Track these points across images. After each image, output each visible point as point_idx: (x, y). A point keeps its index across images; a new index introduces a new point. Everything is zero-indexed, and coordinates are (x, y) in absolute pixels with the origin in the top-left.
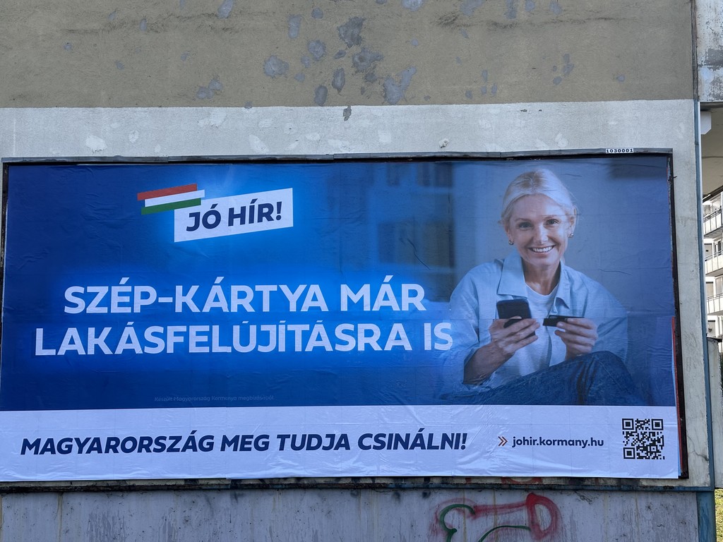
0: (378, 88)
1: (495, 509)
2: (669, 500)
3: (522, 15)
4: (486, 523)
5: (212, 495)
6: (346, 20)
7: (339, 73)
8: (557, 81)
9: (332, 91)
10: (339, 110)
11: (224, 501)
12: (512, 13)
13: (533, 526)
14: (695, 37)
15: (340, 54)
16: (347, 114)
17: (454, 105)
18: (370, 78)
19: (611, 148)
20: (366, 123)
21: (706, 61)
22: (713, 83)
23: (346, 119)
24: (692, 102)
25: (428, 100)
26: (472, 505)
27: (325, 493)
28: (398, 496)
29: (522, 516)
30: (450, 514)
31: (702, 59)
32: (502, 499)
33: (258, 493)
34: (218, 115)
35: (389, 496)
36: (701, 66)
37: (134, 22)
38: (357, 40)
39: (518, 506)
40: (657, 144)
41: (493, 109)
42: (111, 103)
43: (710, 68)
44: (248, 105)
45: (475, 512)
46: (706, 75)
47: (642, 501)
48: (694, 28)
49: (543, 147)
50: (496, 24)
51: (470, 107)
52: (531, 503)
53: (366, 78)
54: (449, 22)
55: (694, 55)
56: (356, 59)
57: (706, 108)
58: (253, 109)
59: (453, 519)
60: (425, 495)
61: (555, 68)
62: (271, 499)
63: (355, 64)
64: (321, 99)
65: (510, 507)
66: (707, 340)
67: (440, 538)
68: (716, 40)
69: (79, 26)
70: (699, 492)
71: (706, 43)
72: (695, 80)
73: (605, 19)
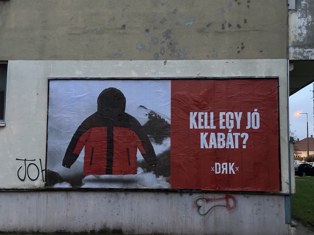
0: (176, 54)
1: (215, 200)
2: (276, 198)
3: (227, 28)
4: (212, 204)
5: (118, 193)
6: (165, 30)
7: (163, 49)
8: (239, 52)
9: (160, 55)
10: (162, 62)
11: (122, 195)
12: (223, 28)
13: (228, 206)
14: (288, 37)
15: (163, 42)
16: (165, 63)
17: (203, 61)
18: (173, 51)
19: (257, 75)
20: (172, 66)
21: (292, 45)
22: (294, 53)
23: (165, 65)
24: (286, 60)
25: (193, 58)
26: (207, 198)
27: (157, 194)
28: (181, 195)
29: (224, 202)
30: (200, 201)
31: (290, 44)
32: (217, 196)
34: (121, 63)
35: (178, 195)
36: (290, 47)
37: (92, 31)
38: (169, 37)
39: (223, 199)
40: (274, 75)
41: (216, 61)
42: (84, 59)
43: (293, 48)
44: (131, 60)
45: (208, 200)
46: (292, 50)
47: (266, 198)
48: (288, 33)
49: (234, 75)
50: (218, 32)
51: (208, 61)
52: (227, 198)
54: (201, 31)
55: (288, 43)
56: (169, 44)
57: (291, 62)
58: (133, 61)
59: (200, 203)
60: (191, 195)
61: (238, 47)
63: (168, 46)
64: (156, 58)
65: (220, 199)
66: (289, 143)
67: (196, 209)
68: (295, 38)
69: (73, 32)
70: (285, 195)
71: (292, 39)
72: (288, 52)
73: (256, 30)
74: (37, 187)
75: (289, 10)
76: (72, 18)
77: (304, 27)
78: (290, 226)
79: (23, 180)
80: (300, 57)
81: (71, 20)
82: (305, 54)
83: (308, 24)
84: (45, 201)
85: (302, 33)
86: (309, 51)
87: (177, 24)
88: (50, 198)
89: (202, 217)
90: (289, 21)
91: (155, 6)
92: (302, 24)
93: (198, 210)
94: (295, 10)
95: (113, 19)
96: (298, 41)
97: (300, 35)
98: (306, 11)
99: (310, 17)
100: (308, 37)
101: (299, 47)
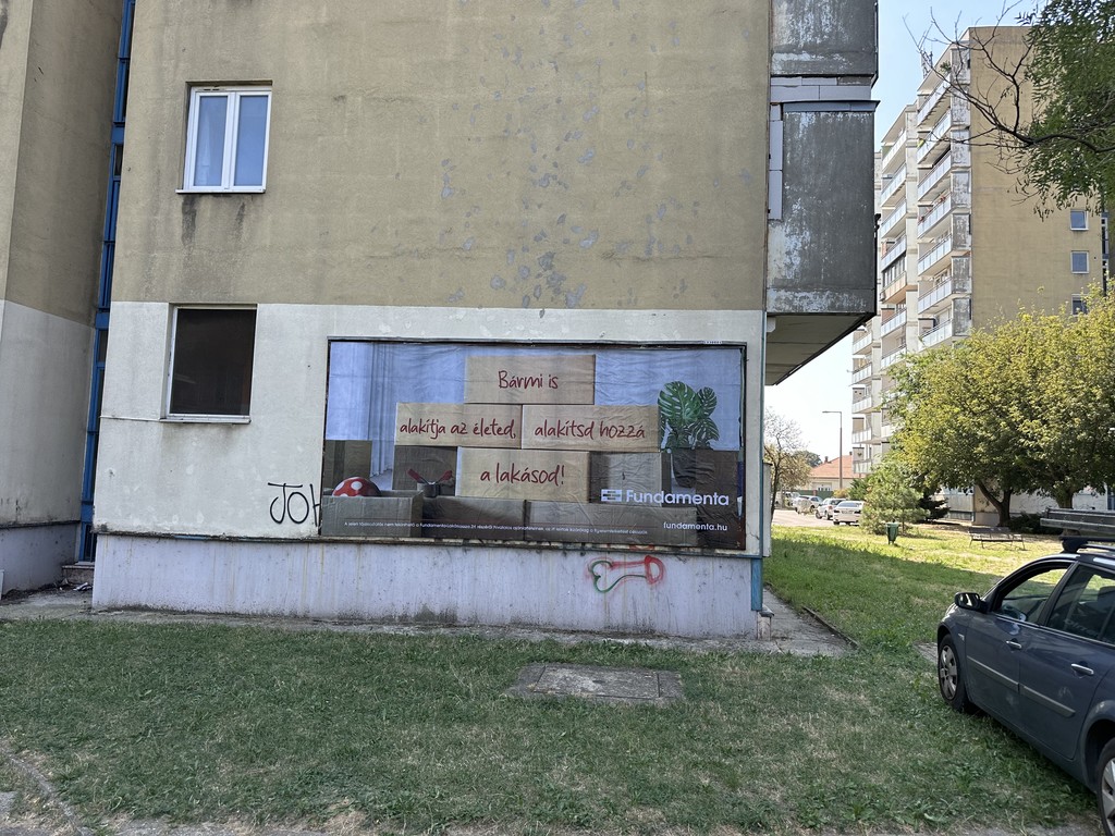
0: (562, 298)
1: (625, 564)
2: (733, 563)
3: (656, 253)
4: (621, 572)
5: (451, 549)
6: (543, 254)
7: (538, 287)
8: (676, 296)
9: (533, 299)
10: (537, 311)
11: (458, 553)
12: (649, 252)
13: (648, 576)
14: (766, 269)
15: (539, 275)
16: (542, 314)
17: (610, 311)
18: (557, 291)
19: (707, 340)
20: (553, 320)
21: (772, 285)
22: (776, 300)
23: (541, 317)
24: (762, 311)
25: (593, 306)
26: (611, 561)
27: (520, 551)
28: (565, 554)
29: (641, 569)
30: (599, 566)
31: (770, 284)
32: (629, 559)
33: (480, 549)
34: (461, 312)
35: (560, 554)
36: (769, 288)
37: (411, 252)
38: (550, 267)
39: (640, 563)
40: (737, 339)
41: (635, 313)
42: (396, 303)
43: (774, 290)
44: (480, 307)
45: (612, 566)
46: (772, 295)
47: (717, 563)
48: (766, 263)
49: (665, 339)
50: (638, 258)
51: (621, 311)
52: (647, 561)
53: (554, 292)
54: (609, 256)
55: (765, 281)
56: (549, 279)
57: (770, 316)
58: (484, 309)
59: (599, 569)
60: (582, 554)
61: (675, 288)
62: (487, 553)
63: (548, 282)
64: (526, 304)
65: (634, 563)
66: (763, 463)
67: (591, 581)
68: (779, 272)
69: (376, 254)
70: (753, 559)
71: (773, 274)
72: (765, 298)
73: (708, 257)
74: (305, 536)
75: (769, 221)
76: (375, 228)
77: (796, 253)
78: (759, 615)
79: (280, 522)
80: (787, 308)
81: (372, 231)
82: (796, 303)
83: (803, 248)
84: (320, 561)
85: (792, 264)
86: (804, 297)
87: (566, 242)
88: (327, 556)
89: (601, 596)
90: (769, 241)
91: (527, 208)
92: (792, 247)
93: (595, 583)
94: (782, 221)
95: (450, 231)
96: (784, 279)
97: (789, 266)
98: (801, 221)
99: (807, 235)
100: (803, 271)
101: (787, 288)
